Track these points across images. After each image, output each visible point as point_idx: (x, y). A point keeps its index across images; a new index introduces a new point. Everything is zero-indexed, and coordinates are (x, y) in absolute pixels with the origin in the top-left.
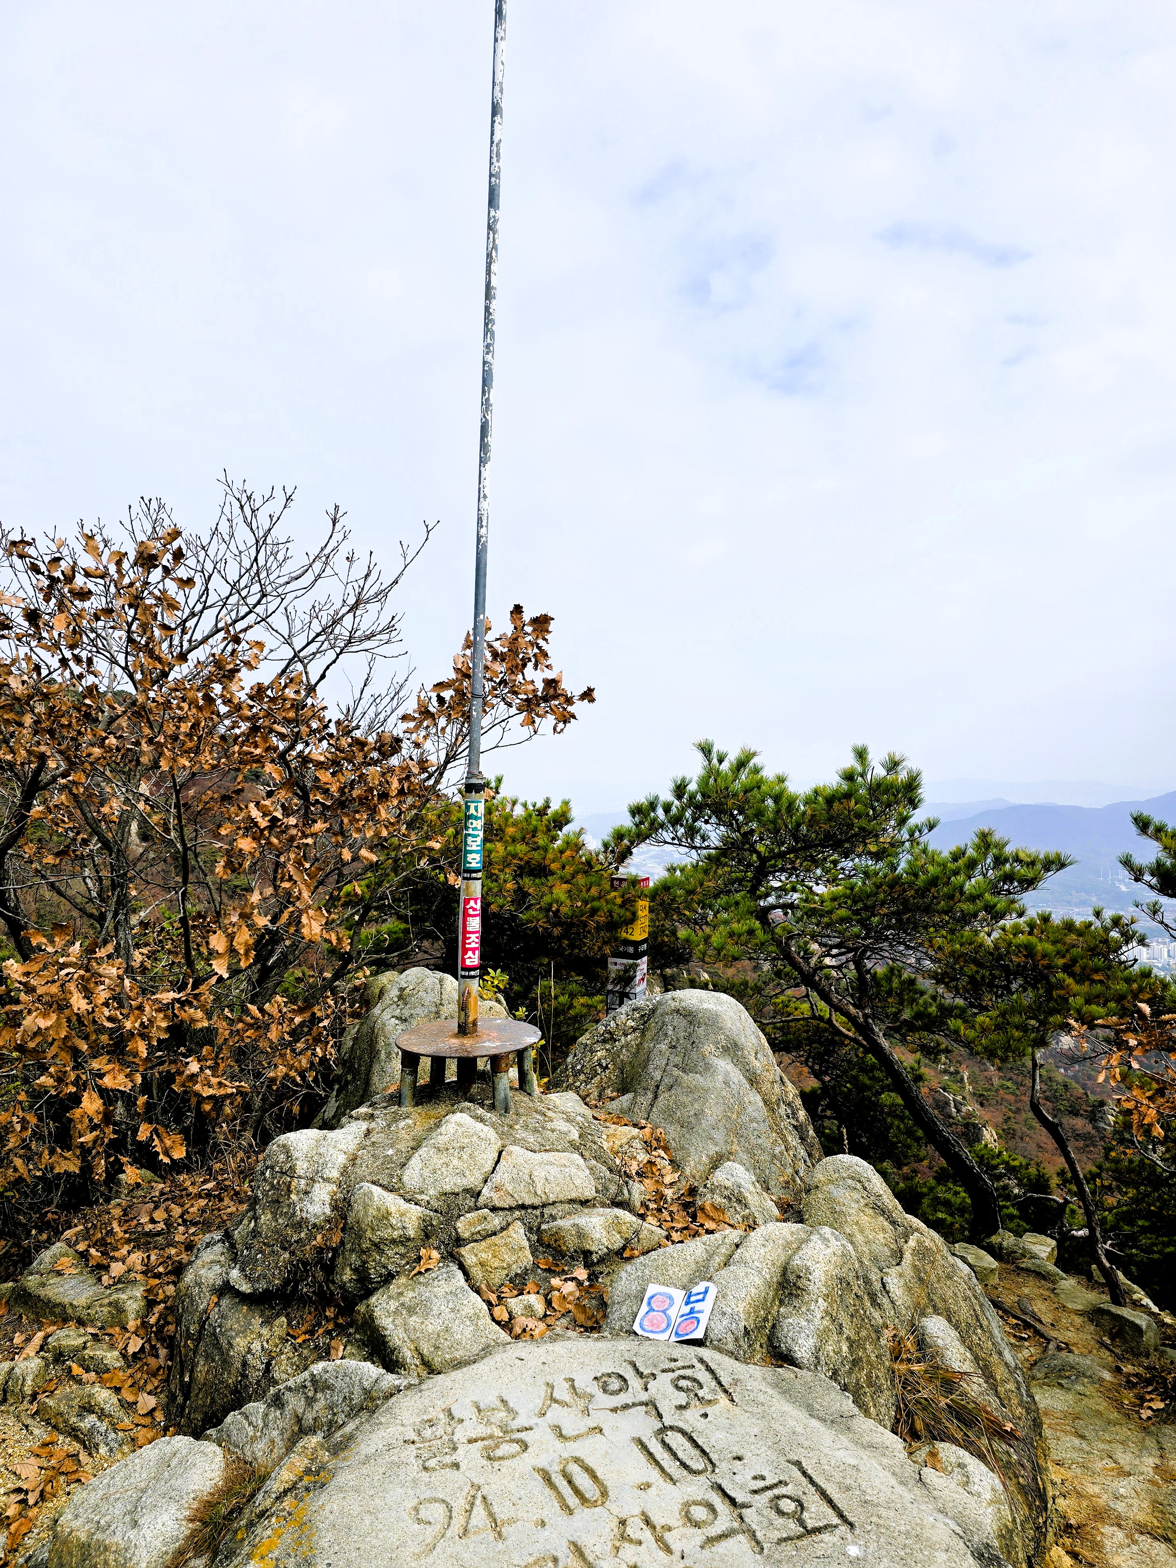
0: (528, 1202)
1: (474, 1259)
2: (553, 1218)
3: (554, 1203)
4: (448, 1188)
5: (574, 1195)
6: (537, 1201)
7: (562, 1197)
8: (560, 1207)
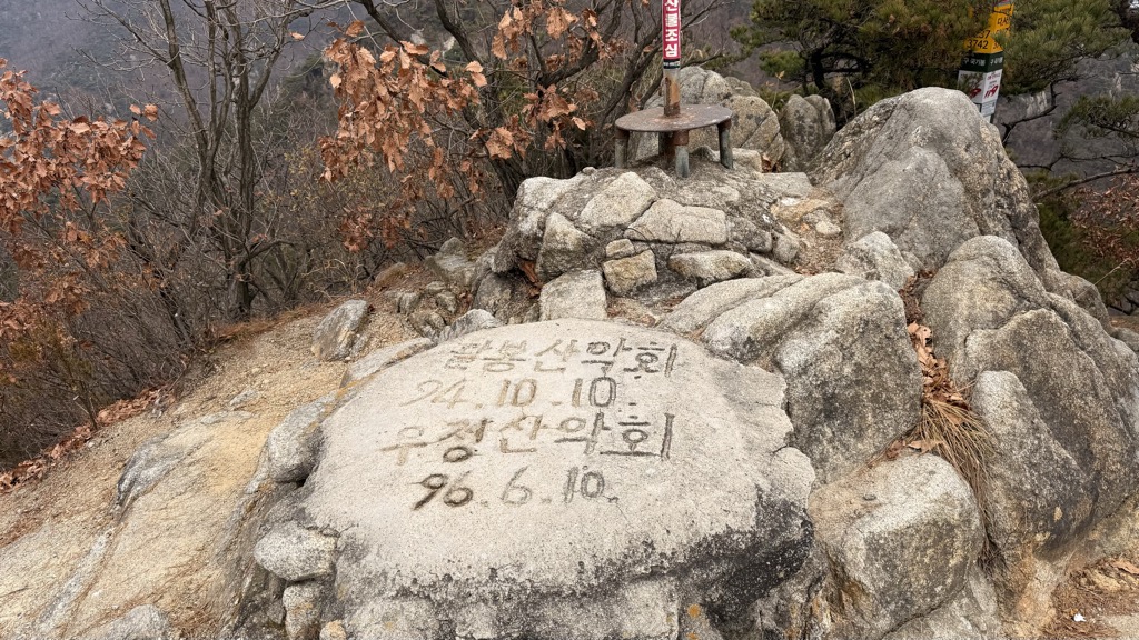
0: (663, 239)
1: (611, 270)
2: (680, 252)
3: (685, 242)
4: (606, 222)
5: (704, 238)
6: (671, 239)
7: (692, 238)
8: (689, 245)
